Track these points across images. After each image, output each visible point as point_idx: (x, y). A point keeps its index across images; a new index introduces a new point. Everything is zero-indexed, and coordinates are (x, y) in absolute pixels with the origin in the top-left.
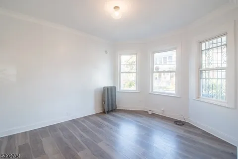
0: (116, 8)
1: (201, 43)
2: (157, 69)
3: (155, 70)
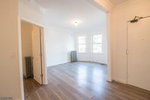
2: (95, 42)
3: (94, 43)
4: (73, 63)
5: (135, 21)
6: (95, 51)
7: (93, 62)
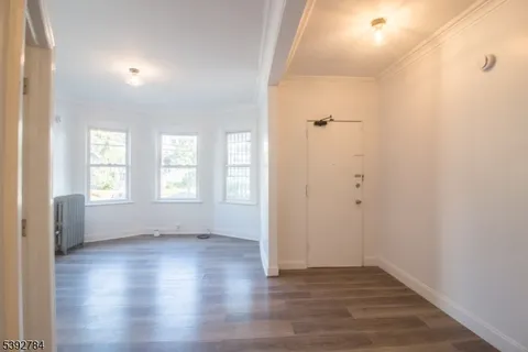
0: (134, 71)
1: (227, 133)
2: (167, 161)
3: (163, 164)
4: (66, 257)
5: (321, 123)
6: (166, 194)
7: (163, 237)
